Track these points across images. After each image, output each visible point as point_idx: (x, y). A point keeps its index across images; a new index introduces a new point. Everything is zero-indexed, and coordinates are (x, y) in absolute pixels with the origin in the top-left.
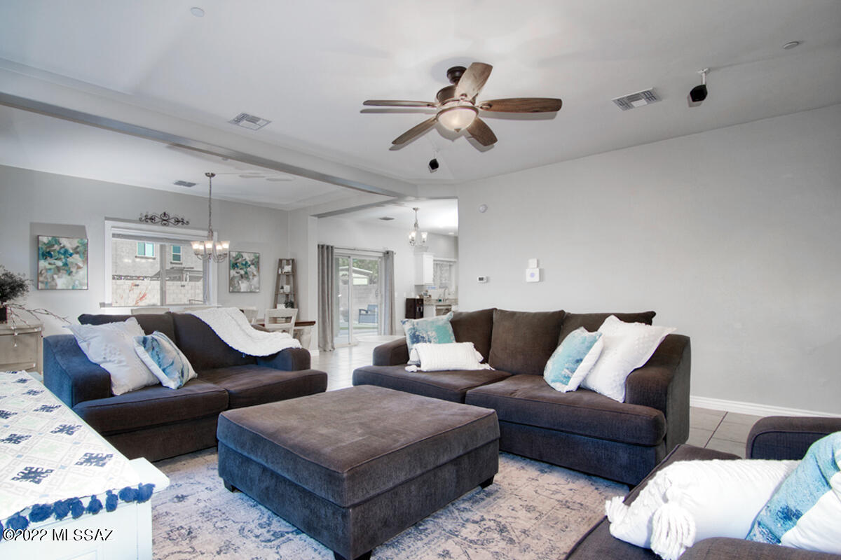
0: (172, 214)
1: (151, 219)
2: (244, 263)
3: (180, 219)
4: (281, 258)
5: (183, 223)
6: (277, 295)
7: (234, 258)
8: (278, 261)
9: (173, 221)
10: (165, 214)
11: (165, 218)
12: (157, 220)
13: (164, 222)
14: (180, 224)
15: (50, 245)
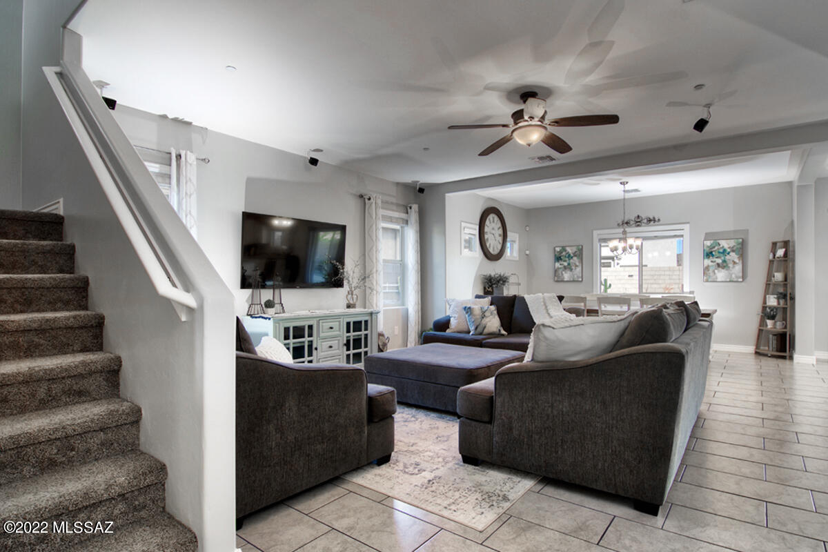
0: (643, 216)
1: (627, 223)
2: (721, 251)
3: (652, 218)
4: (775, 240)
5: (654, 221)
6: (768, 285)
7: (708, 247)
8: (771, 245)
9: (645, 221)
10: (638, 216)
11: (639, 220)
12: (632, 223)
13: (638, 223)
14: (652, 223)
15: (561, 252)
